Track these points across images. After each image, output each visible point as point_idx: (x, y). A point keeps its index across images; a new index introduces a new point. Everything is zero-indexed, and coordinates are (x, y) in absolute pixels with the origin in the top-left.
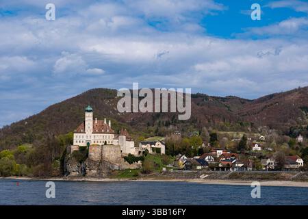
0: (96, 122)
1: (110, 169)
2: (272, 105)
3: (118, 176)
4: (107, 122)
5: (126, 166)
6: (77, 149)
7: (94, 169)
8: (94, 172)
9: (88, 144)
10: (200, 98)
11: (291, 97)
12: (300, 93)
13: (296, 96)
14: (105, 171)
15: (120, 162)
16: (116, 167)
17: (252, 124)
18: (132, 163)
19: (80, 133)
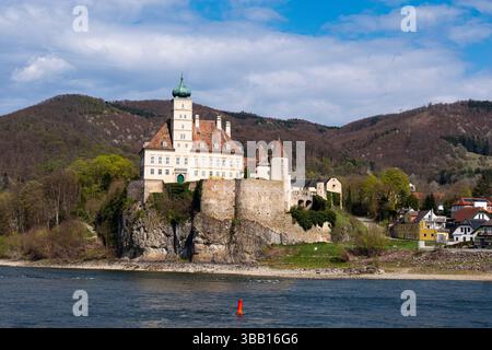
0: (197, 124)
1: (261, 242)
2: (387, 133)
3: (288, 263)
4: (224, 126)
5: (296, 234)
6: (158, 190)
7: (219, 243)
8: (219, 249)
9: (181, 177)
10: (250, 119)
11: (417, 121)
12: (432, 114)
13: (425, 120)
14: (250, 248)
15: (282, 225)
16: (275, 239)
17: (372, 164)
18: (309, 228)
19: (162, 149)
